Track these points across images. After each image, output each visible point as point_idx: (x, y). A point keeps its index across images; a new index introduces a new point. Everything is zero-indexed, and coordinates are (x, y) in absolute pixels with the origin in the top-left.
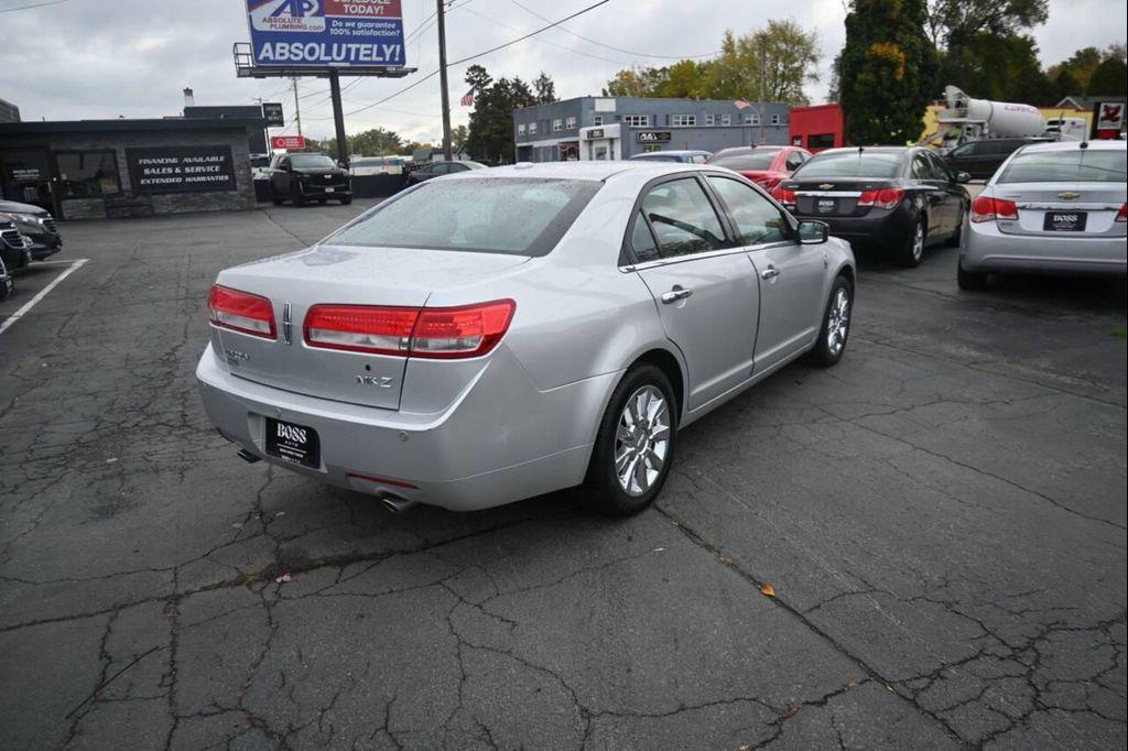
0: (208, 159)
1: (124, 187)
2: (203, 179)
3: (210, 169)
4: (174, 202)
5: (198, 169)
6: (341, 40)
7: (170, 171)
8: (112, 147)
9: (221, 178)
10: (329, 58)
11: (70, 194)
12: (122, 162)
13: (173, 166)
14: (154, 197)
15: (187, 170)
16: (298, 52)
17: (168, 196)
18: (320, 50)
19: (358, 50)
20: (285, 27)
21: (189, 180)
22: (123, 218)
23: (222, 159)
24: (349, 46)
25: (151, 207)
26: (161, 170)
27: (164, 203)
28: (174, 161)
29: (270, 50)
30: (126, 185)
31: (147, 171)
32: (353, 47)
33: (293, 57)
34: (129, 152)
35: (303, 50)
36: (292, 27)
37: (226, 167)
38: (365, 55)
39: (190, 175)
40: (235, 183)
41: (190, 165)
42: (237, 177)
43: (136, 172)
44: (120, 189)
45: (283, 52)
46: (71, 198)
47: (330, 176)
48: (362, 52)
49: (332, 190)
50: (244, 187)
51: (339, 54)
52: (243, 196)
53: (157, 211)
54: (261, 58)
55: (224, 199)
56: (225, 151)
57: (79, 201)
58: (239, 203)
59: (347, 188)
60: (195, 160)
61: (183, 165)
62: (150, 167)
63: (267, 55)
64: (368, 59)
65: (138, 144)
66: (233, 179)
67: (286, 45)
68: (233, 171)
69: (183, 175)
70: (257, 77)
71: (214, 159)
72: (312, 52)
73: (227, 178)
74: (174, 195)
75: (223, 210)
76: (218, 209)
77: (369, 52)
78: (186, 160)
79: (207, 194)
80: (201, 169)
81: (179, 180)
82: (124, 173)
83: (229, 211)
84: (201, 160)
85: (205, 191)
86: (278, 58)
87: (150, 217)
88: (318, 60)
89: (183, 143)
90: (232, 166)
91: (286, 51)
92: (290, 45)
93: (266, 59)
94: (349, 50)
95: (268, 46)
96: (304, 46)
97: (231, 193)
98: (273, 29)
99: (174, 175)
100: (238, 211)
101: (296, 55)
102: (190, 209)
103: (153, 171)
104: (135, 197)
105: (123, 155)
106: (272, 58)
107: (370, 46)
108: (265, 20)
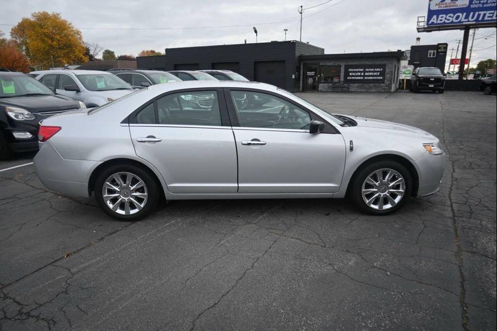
0: (376, 70)
1: (341, 80)
2: (372, 78)
3: (375, 74)
4: (358, 87)
5: (371, 74)
6: (475, 10)
7: (359, 74)
8: (340, 64)
9: (379, 78)
10: (467, 20)
11: (323, 81)
12: (343, 70)
13: (361, 72)
14: (351, 84)
15: (366, 74)
16: (451, 18)
17: (356, 84)
18: (462, 17)
19: (485, 15)
20: (446, 7)
21: (366, 78)
22: (337, 92)
23: (381, 69)
24: (480, 13)
25: (349, 88)
26: (356, 74)
27: (354, 87)
28: (362, 70)
29: (435, 19)
30: (342, 79)
31: (351, 74)
32: (482, 13)
33: (446, 21)
34: (346, 66)
35: (453, 17)
36: (450, 6)
37: (382, 74)
38: (488, 17)
39: (367, 76)
40: (384, 80)
41: (367, 72)
42: (386, 78)
43: (347, 74)
44: (340, 80)
45: (442, 19)
46: (323, 83)
47: (433, 79)
48: (487, 15)
49: (433, 86)
50: (388, 82)
51: (473, 17)
52: (387, 86)
53: (350, 90)
54: (430, 23)
55: (378, 87)
56: (384, 66)
57: (325, 84)
58: (384, 89)
59: (442, 85)
60: (370, 70)
61: (365, 72)
62: (352, 72)
63: (433, 21)
64: (490, 19)
65: (350, 63)
66: (384, 79)
67: (444, 16)
68: (385, 75)
69: (364, 76)
70: (427, 32)
71: (378, 70)
72: (457, 18)
73: (382, 78)
74: (358, 84)
75: (376, 92)
76: (375, 91)
77: (491, 15)
78: (367, 70)
79: (371, 85)
80: (372, 74)
81: (362, 78)
82: (342, 74)
83: (379, 92)
84: (373, 70)
85: (370, 83)
86: (439, 22)
87: (347, 92)
88: (460, 22)
89: (367, 63)
90: (385, 73)
91: (443, 19)
92: (447, 15)
93: (433, 23)
94: (479, 15)
95: (435, 17)
96: (454, 15)
97: (382, 85)
98: (440, 8)
99: (361, 76)
100: (383, 92)
101: (449, 20)
102: (364, 90)
103: (353, 74)
104: (344, 84)
105: (344, 67)
106: (435, 22)
107: (493, 12)
108: (436, 5)
